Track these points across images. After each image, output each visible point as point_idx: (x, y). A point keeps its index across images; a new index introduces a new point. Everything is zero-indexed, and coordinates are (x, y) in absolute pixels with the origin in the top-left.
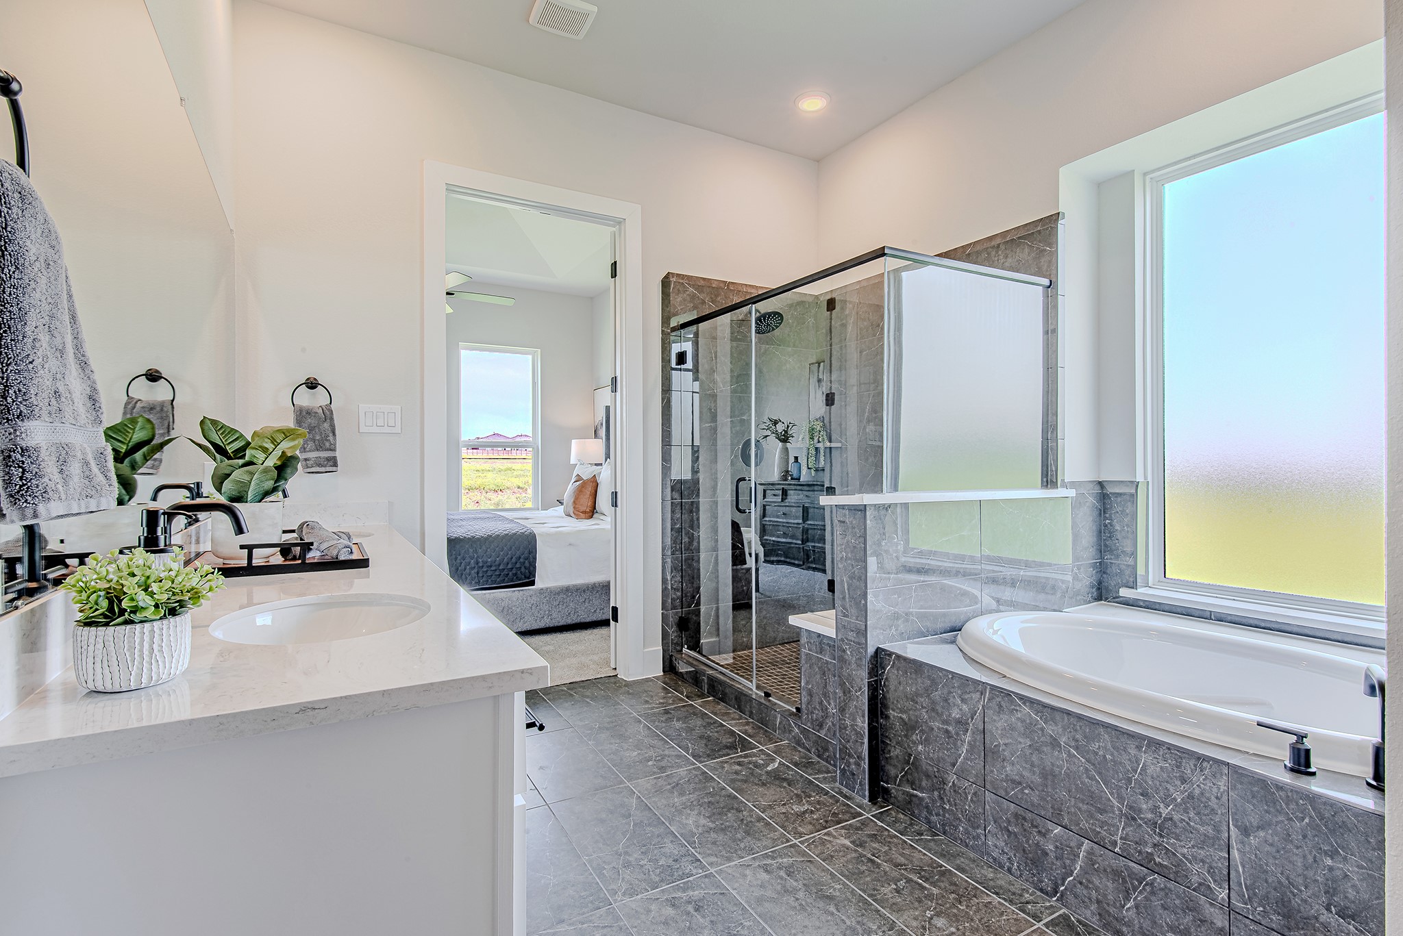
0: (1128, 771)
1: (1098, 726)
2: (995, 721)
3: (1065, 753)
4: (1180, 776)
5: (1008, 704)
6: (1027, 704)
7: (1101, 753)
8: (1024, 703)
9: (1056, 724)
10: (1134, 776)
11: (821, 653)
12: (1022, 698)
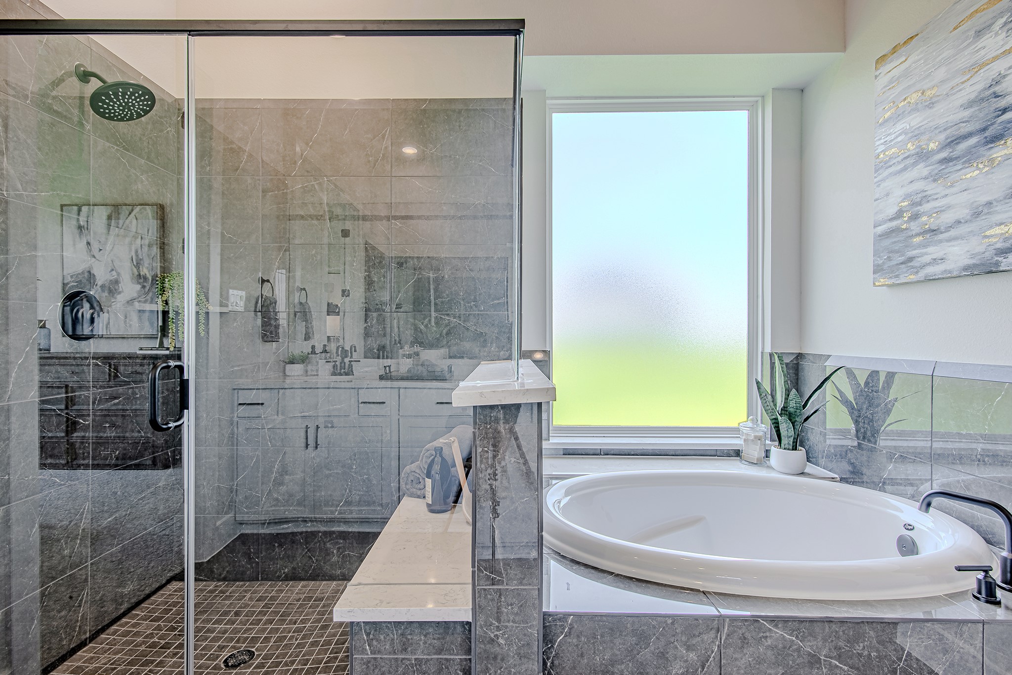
0: (894, 662)
1: (862, 625)
2: (736, 659)
3: (825, 668)
4: (943, 649)
5: (754, 634)
6: (780, 626)
7: (866, 653)
8: (776, 626)
9: (815, 637)
10: (899, 665)
11: (405, 650)
12: (773, 620)
